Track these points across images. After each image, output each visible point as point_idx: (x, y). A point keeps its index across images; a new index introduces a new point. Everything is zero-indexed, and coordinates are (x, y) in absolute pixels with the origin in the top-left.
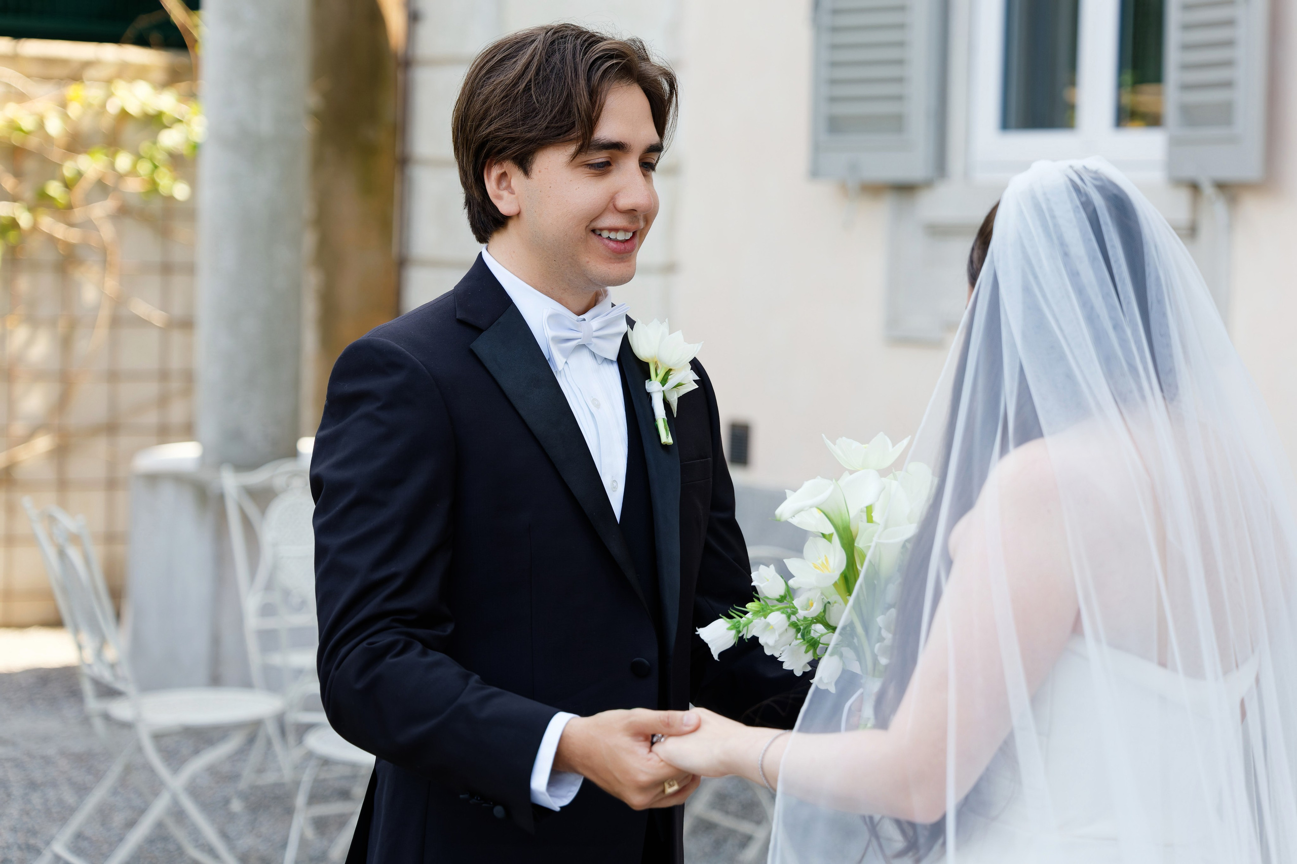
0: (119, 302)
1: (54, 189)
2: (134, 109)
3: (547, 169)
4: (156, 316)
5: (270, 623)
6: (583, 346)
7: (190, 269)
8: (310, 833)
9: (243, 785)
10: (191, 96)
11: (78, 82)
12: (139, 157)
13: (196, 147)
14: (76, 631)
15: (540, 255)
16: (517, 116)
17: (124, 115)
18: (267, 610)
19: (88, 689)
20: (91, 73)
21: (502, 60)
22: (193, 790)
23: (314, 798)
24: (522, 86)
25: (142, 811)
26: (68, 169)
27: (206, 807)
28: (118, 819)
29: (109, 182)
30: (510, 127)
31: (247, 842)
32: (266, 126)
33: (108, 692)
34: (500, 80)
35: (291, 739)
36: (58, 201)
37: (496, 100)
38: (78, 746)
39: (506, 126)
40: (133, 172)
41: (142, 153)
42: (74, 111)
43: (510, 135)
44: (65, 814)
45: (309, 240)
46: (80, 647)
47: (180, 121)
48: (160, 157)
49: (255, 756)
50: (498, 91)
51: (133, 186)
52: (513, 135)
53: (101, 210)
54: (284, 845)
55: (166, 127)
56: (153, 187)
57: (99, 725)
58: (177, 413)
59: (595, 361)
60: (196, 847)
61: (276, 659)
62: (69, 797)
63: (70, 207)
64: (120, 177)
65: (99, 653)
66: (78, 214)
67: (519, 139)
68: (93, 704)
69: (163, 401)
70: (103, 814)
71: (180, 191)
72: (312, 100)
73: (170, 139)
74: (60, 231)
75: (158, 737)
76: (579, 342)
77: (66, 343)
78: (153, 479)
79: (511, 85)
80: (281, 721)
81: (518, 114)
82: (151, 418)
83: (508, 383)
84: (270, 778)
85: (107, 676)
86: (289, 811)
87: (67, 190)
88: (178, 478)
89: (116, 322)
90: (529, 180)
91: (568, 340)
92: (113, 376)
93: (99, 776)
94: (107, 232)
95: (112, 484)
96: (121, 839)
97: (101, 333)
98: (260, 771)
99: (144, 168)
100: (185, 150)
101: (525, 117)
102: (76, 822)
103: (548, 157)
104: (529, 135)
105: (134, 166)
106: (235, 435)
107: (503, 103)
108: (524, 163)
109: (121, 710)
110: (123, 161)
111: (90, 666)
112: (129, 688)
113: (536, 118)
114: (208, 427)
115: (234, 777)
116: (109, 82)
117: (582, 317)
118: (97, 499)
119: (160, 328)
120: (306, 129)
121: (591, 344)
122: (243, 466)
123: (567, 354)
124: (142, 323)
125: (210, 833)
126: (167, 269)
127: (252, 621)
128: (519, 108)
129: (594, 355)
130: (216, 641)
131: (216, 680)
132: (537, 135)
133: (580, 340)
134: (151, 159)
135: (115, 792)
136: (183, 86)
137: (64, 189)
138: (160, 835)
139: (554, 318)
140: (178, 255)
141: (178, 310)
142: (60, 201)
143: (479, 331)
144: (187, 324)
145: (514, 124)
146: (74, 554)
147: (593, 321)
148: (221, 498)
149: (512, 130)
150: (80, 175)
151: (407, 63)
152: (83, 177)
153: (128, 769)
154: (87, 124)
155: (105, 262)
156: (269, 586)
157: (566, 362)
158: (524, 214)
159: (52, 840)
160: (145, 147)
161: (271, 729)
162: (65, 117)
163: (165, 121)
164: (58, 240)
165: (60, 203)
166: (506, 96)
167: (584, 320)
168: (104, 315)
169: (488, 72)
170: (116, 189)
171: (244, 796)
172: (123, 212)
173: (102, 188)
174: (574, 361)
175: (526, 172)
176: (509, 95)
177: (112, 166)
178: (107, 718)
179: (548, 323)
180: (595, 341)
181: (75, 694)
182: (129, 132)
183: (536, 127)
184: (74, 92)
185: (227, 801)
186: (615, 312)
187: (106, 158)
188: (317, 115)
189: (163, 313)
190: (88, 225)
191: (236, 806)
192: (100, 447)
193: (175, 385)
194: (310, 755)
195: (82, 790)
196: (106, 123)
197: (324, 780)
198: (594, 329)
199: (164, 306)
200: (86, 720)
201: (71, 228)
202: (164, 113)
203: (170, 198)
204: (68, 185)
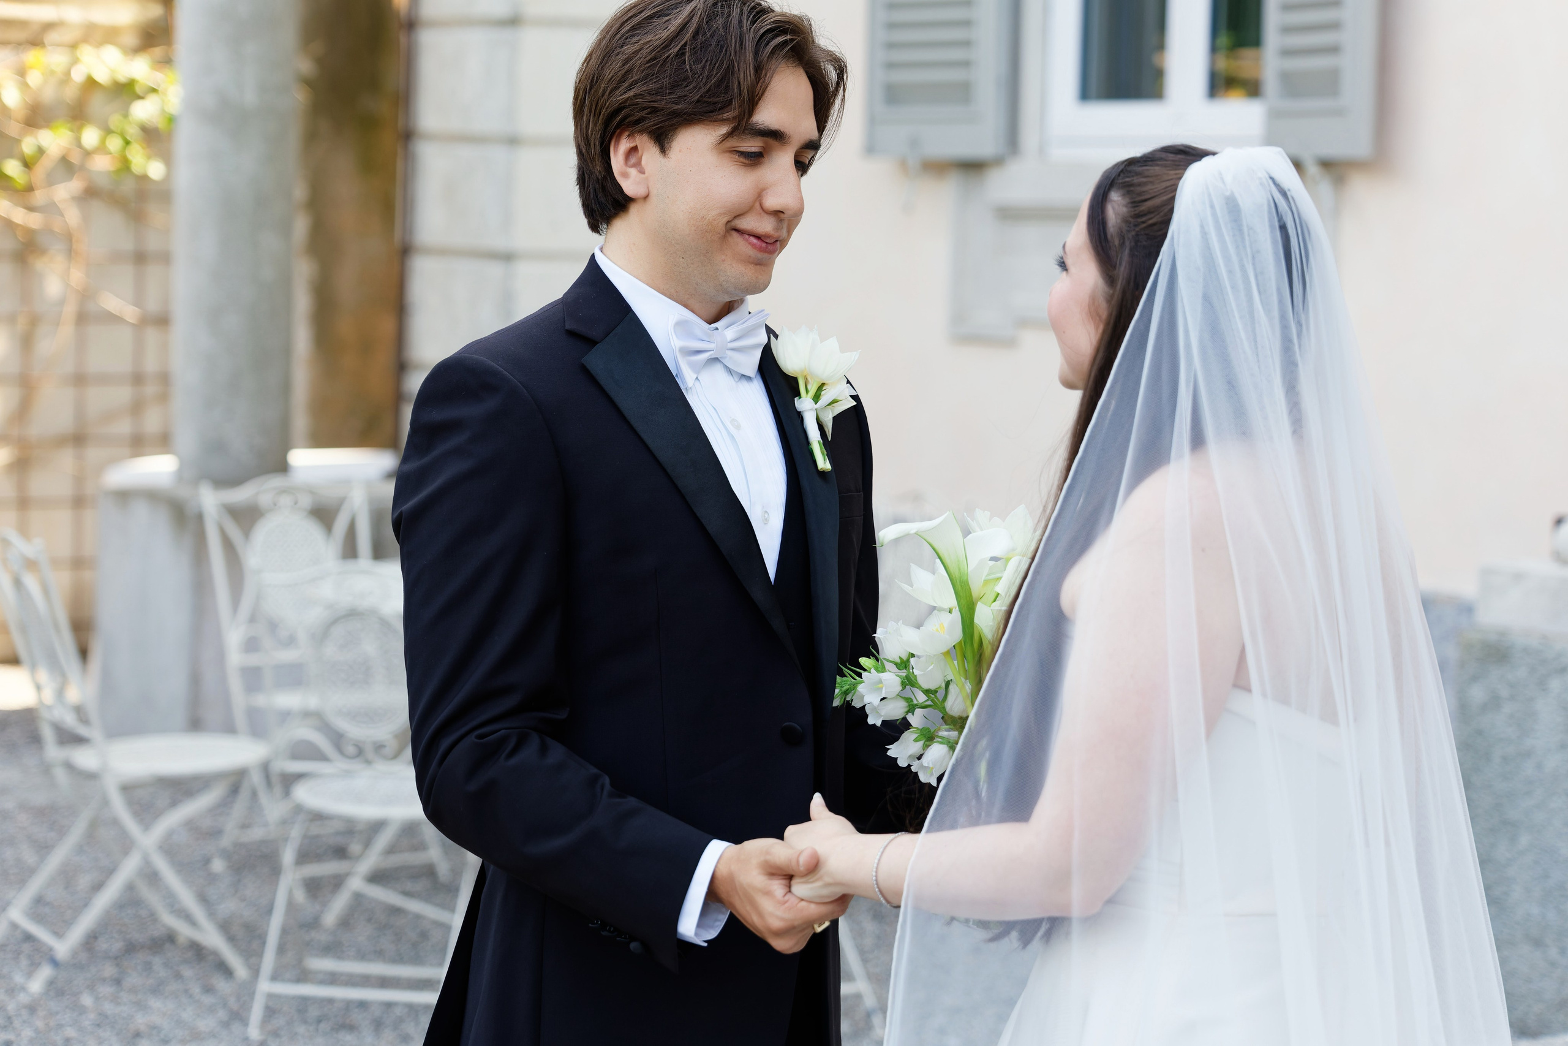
0: (86, 295)
1: (12, 168)
2: (102, 77)
3: (690, 149)
4: (130, 312)
5: (254, 660)
6: (716, 360)
7: (165, 258)
8: (300, 896)
9: (226, 842)
10: (166, 62)
11: (38, 48)
12: (108, 131)
13: (171, 120)
14: (33, 668)
15: (665, 249)
16: (665, 83)
17: (91, 83)
18: (251, 645)
19: (48, 734)
20: (52, 37)
21: (651, 17)
22: (168, 848)
23: (304, 857)
24: (674, 50)
25: (110, 872)
26: (28, 146)
27: (182, 867)
28: (84, 881)
29: (75, 158)
30: (653, 94)
31: (228, 907)
32: (250, 97)
33: (70, 738)
34: (648, 40)
35: (278, 790)
36: (17, 182)
37: (641, 62)
38: (40, 799)
39: (650, 93)
40: (102, 149)
41: (112, 127)
42: (34, 79)
43: (653, 104)
44: (25, 874)
45: (301, 226)
46: (38, 688)
47: (154, 90)
48: (132, 131)
49: (239, 808)
50: (644, 52)
51: (102, 164)
52: (655, 105)
53: (65, 191)
54: (269, 911)
55: (140, 98)
56: (125, 165)
57: (60, 774)
58: (152, 422)
59: (731, 377)
60: (172, 912)
61: (260, 700)
62: (29, 856)
63: (30, 189)
64: (87, 154)
65: (60, 693)
66: (39, 197)
67: (663, 110)
68: (53, 751)
69: (137, 408)
70: (67, 876)
71: (155, 170)
72: (306, 66)
73: (144, 111)
74: (19, 216)
75: (128, 789)
76: (711, 355)
77: (26, 342)
78: (124, 496)
79: (662, 46)
80: (265, 768)
81: (666, 81)
82: (124, 427)
83: (628, 403)
84: (256, 834)
85: (70, 720)
86: (276, 872)
87: (26, 169)
88: (152, 496)
89: (82, 318)
90: (665, 160)
91: (699, 352)
92: (80, 380)
93: (62, 832)
94: (72, 216)
95: (79, 502)
96: (86, 904)
97: (67, 331)
98: (245, 826)
99: (114, 144)
100: (161, 124)
101: (674, 86)
102: (35, 886)
103: (693, 136)
104: (677, 107)
105: (103, 141)
106: (215, 446)
107: (649, 67)
108: (662, 139)
109: (85, 758)
110: (90, 136)
111: (49, 708)
112: (93, 732)
113: (687, 88)
114: (186, 437)
115: (216, 833)
116: (73, 46)
117: (714, 325)
118: (63, 517)
119: (133, 325)
120: (298, 98)
121: (726, 357)
122: (225, 481)
123: (697, 369)
124: (113, 319)
125: (187, 897)
126: (140, 258)
127: (235, 658)
128: (668, 73)
129: (730, 371)
130: (195, 680)
131: (195, 724)
132: (686, 108)
133: (712, 352)
134: (123, 135)
135: (80, 849)
136: (158, 51)
137: (22, 168)
138: (130, 900)
139: (680, 324)
140: (153, 243)
141: (153, 306)
142: (18, 181)
143: (591, 343)
144: (162, 321)
145: (659, 92)
146: (31, 582)
147: (728, 329)
148: (200, 517)
149: (655, 98)
150: (41, 151)
151: (411, 25)
152: (45, 155)
153: (94, 825)
154: (49, 95)
155: (71, 253)
156: (252, 619)
157: (697, 378)
158: (653, 199)
159: (8, 906)
160: (115, 121)
161: (256, 778)
162: (24, 86)
163: (138, 90)
164: (18, 225)
165: (19, 183)
166: (654, 59)
167: (717, 329)
168: (70, 310)
169: (633, 29)
170: (82, 168)
171: (226, 855)
172: (91, 193)
173: (67, 166)
174: (706, 376)
175: (663, 150)
176: (658, 58)
177: (78, 143)
178: (69, 766)
179: (675, 332)
180: (729, 353)
181: (36, 739)
182: (97, 104)
183: (686, 98)
184: (33, 57)
185: (207, 861)
186: (752, 322)
187: (70, 133)
188: (308, 83)
189: (136, 308)
190: (50, 208)
191: (218, 865)
192: (66, 460)
193: (150, 389)
194: (299, 809)
195: (44, 849)
196: (70, 93)
197: (317, 836)
198: (729, 339)
199: (138, 302)
200: (46, 769)
201: (31, 213)
202: (137, 82)
203: (144, 178)
204: (27, 164)
